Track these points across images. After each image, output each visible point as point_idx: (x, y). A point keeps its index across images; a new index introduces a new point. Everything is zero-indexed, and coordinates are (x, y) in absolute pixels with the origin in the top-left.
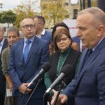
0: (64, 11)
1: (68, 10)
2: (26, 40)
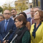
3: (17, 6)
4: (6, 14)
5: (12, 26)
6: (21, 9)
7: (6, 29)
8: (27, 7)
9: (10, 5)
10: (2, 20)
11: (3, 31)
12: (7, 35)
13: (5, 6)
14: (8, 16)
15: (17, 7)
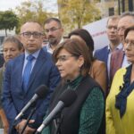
0: (94, 10)
1: (100, 9)
2: (27, 55)
3: (64, 10)
4: (29, 33)
5: (47, 73)
6: (79, 18)
7: (26, 84)
8: (98, 12)
9: (41, 6)
10: (13, 53)
11: (18, 90)
12: (29, 104)
13: (26, 7)
14: (34, 42)
15: (65, 13)
